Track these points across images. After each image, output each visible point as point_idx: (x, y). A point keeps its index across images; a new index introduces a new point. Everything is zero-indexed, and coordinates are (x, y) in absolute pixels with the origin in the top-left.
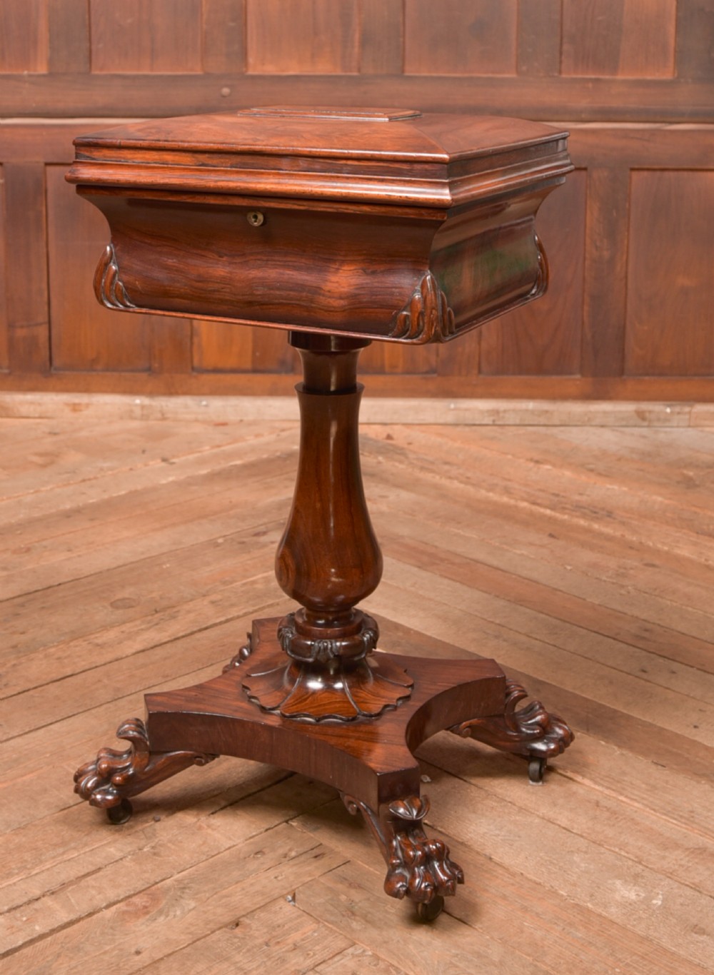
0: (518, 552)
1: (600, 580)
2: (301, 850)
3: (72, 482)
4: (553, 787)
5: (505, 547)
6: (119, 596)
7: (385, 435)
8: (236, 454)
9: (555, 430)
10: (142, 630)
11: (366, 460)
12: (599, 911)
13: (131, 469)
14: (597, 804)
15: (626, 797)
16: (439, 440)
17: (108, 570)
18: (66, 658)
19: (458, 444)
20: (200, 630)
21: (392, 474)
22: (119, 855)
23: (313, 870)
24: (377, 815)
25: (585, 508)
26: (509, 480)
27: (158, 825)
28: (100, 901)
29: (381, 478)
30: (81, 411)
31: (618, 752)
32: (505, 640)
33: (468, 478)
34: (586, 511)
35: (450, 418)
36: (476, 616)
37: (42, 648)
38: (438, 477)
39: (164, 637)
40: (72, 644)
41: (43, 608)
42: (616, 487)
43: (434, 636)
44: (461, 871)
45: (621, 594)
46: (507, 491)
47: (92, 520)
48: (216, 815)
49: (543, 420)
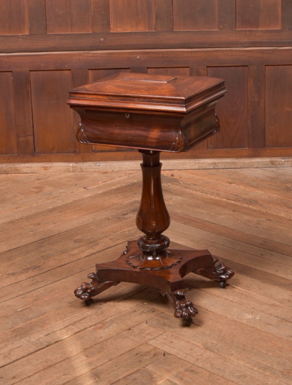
0: (221, 217)
1: (250, 226)
2: (148, 310)
3: (50, 198)
4: (229, 290)
5: (216, 215)
6: (76, 238)
7: (171, 175)
8: (113, 185)
9: (238, 170)
10: (87, 249)
11: (164, 185)
12: (240, 321)
13: (72, 192)
14: (242, 294)
15: (251, 291)
16: (192, 175)
17: (70, 230)
18: (61, 259)
19: (199, 177)
20: (107, 248)
21: (174, 190)
22: (91, 314)
23: (152, 315)
24: (171, 295)
25: (247, 200)
26: (219, 191)
27: (101, 306)
28: (87, 325)
29: (169, 192)
30: (48, 169)
31: (250, 279)
32: (215, 247)
33: (203, 190)
34: (248, 201)
35: (196, 167)
36: (205, 240)
37: (52, 257)
38: (191, 191)
39: (94, 251)
40: (62, 255)
41: (49, 244)
42: (260, 192)
43: (190, 247)
44: (197, 310)
45: (257, 230)
46: (218, 195)
47: (61, 212)
48: (120, 302)
49: (233, 166)
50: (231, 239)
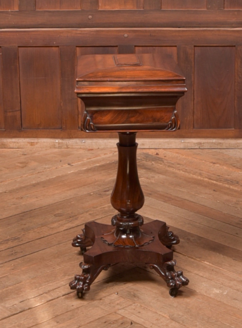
0: (201, 196)
1: (229, 205)
3: (34, 173)
5: (196, 194)
6: (57, 212)
7: (155, 153)
8: (97, 162)
9: (224, 151)
10: (66, 223)
11: (148, 163)
12: (207, 295)
13: (56, 168)
15: (222, 268)
16: (177, 155)
17: (52, 204)
18: (41, 232)
19: (184, 157)
21: (157, 169)
23: (124, 287)
26: (202, 170)
28: (60, 294)
29: (153, 170)
30: (34, 145)
31: (222, 256)
32: (191, 225)
33: (186, 170)
34: (229, 182)
35: (182, 146)
36: (182, 217)
37: (32, 229)
38: (175, 170)
39: (74, 225)
40: (42, 228)
41: (30, 217)
45: (235, 210)
46: (200, 174)
47: (44, 187)
49: (219, 147)
50: (208, 218)
